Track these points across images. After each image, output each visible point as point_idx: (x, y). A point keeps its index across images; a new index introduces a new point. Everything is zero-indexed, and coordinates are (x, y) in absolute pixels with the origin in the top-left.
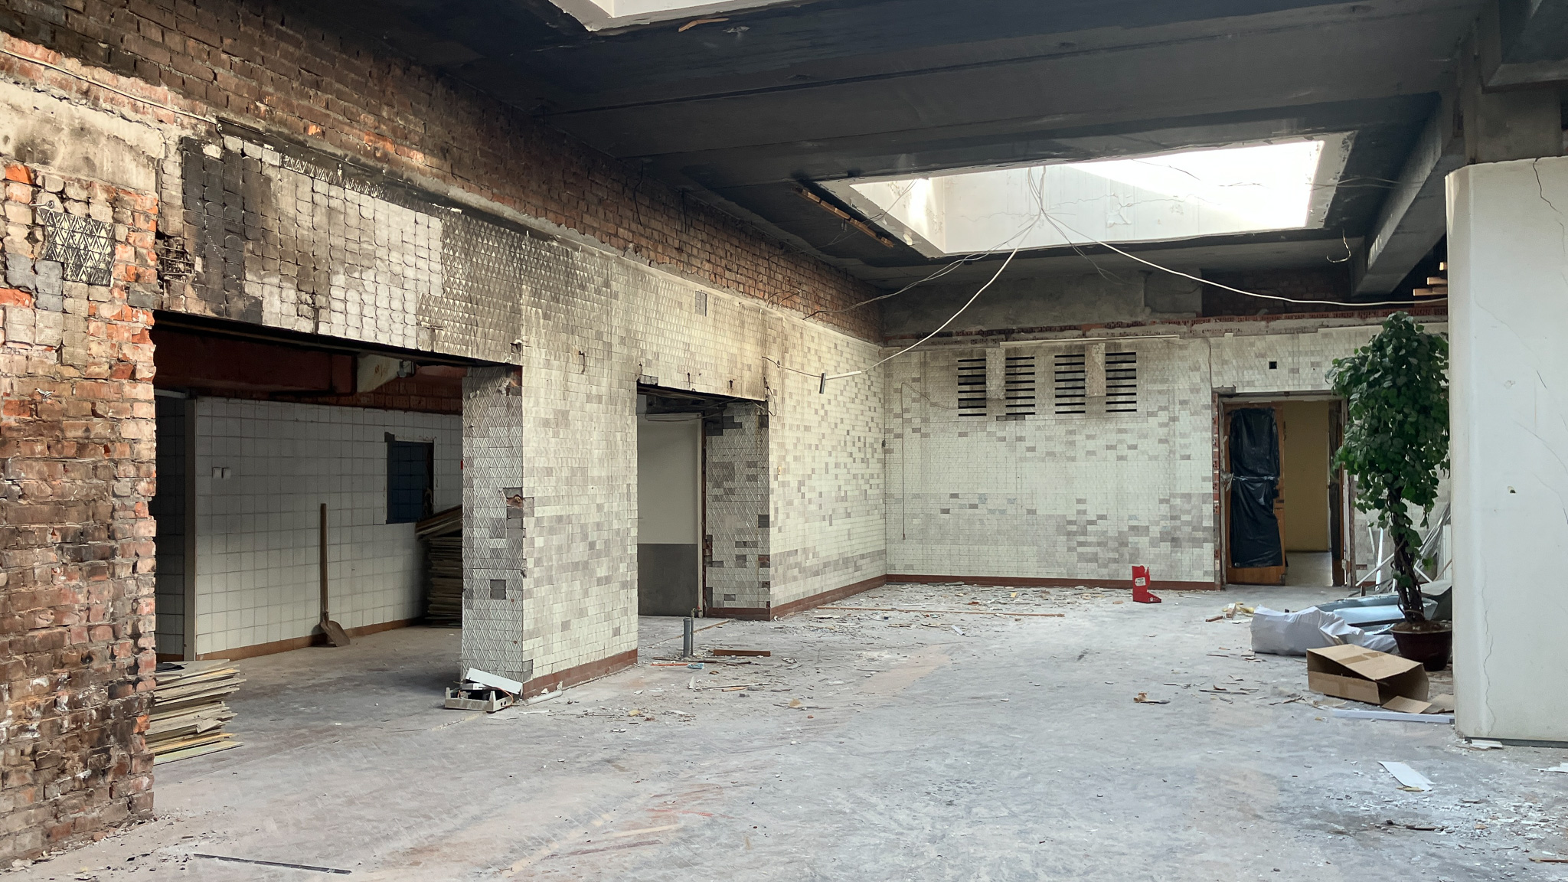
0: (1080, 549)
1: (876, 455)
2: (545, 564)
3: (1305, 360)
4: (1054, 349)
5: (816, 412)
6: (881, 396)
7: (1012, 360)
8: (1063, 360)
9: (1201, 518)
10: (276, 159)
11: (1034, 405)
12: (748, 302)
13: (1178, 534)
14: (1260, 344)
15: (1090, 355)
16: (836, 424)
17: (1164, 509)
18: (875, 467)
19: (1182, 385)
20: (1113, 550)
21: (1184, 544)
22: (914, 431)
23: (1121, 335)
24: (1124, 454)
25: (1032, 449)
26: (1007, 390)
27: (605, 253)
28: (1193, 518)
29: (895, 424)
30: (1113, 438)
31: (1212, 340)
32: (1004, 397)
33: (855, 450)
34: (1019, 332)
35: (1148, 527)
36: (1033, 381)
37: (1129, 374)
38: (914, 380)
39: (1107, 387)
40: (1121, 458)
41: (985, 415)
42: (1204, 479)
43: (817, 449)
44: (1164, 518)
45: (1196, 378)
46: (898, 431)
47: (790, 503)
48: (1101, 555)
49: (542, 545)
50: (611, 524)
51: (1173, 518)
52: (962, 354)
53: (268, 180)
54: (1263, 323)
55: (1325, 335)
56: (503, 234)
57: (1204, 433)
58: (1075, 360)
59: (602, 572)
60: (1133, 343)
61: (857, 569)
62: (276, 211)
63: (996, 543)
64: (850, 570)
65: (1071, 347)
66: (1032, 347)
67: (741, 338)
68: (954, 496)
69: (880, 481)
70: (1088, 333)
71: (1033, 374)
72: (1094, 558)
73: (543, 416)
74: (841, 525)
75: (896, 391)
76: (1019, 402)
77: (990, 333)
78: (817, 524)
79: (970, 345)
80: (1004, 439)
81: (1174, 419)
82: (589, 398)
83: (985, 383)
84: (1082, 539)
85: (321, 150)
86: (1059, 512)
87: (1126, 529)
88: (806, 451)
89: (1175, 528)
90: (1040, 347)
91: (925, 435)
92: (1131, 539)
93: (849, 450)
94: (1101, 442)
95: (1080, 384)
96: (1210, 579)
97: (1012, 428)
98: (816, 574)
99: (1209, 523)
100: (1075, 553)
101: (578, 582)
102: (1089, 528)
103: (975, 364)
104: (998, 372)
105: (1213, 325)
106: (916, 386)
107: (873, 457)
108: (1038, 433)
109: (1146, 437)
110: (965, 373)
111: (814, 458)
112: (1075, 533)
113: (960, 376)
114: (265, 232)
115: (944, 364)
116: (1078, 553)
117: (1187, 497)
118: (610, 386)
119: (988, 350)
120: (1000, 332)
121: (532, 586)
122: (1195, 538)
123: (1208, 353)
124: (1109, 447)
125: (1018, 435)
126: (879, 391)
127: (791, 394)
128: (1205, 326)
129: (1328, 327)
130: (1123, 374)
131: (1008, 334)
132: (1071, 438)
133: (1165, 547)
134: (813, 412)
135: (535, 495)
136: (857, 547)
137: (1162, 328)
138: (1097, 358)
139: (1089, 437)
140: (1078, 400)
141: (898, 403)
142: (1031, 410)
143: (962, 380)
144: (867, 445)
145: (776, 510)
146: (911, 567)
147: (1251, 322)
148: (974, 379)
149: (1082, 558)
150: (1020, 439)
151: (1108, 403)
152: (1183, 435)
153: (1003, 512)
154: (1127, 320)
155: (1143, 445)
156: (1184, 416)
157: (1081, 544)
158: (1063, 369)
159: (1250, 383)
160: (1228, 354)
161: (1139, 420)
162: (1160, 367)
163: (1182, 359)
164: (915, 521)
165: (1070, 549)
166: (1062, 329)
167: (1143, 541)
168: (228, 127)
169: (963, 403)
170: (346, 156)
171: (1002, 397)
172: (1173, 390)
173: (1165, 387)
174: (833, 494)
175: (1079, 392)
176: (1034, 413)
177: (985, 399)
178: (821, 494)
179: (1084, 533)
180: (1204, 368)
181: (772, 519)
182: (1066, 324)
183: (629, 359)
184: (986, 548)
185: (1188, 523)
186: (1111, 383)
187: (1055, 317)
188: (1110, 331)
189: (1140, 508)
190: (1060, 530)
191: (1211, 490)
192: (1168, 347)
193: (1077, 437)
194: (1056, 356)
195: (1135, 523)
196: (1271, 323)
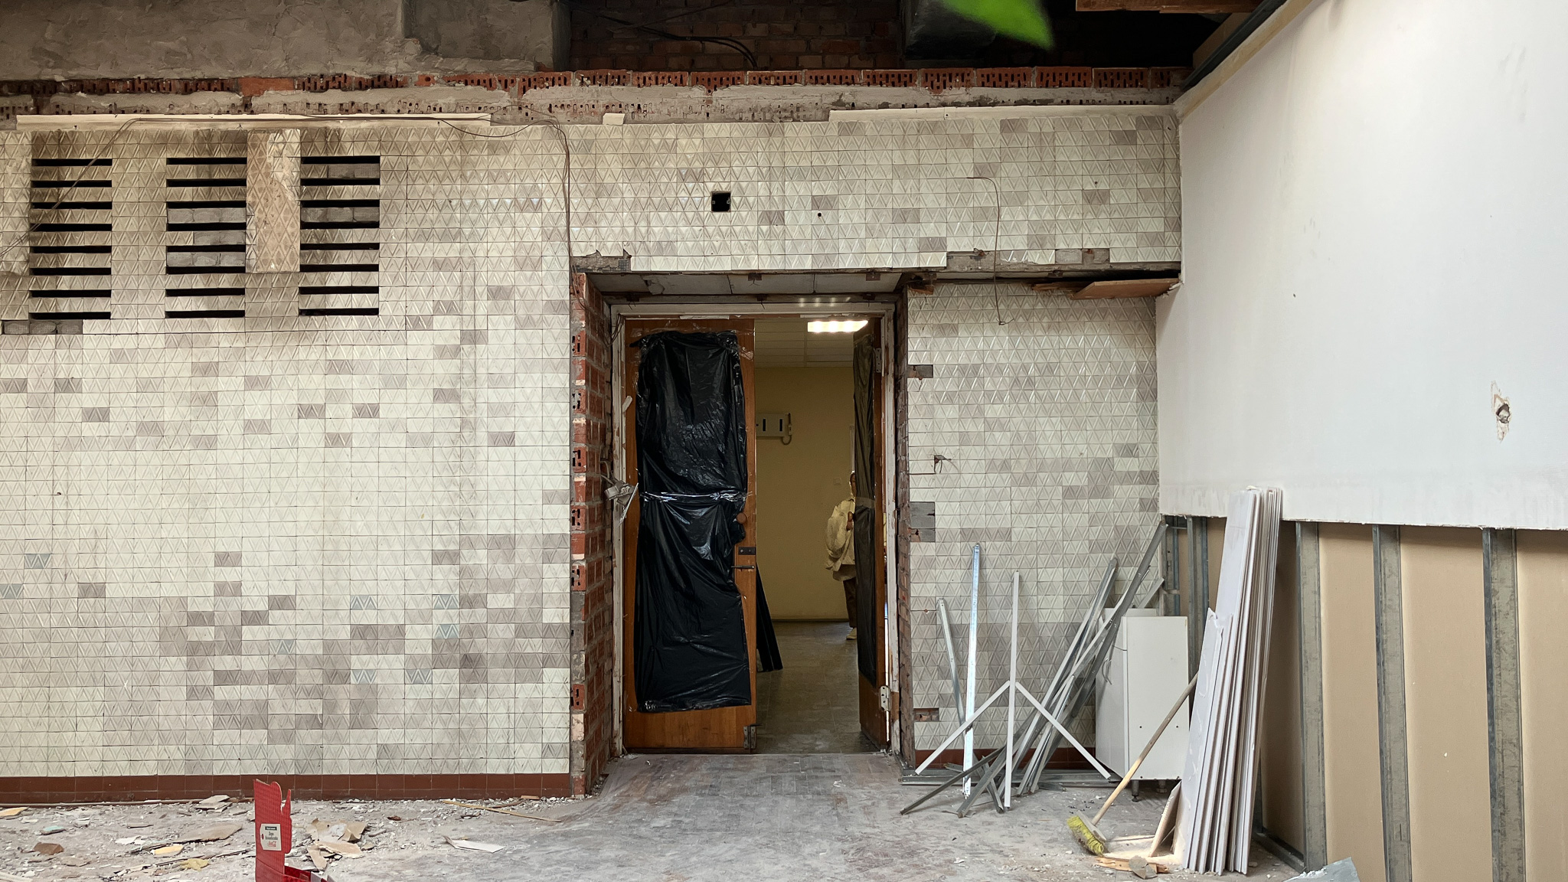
0: (221, 693)
3: (798, 190)
4: (164, 140)
7: (48, 165)
8: (190, 172)
9: (538, 600)
11: (107, 293)
13: (480, 646)
14: (690, 143)
15: (262, 161)
17: (445, 577)
19: (494, 248)
20: (308, 694)
21: (492, 671)
23: (342, 108)
24: (345, 430)
25: (100, 415)
26: (34, 249)
28: (517, 601)
30: (314, 385)
31: (573, 131)
32: (25, 268)
34: (71, 91)
35: (400, 630)
36: (108, 228)
37: (361, 214)
39: (303, 247)
40: (335, 440)
42: (548, 498)
44: (444, 601)
45: (531, 226)
48: (276, 707)
51: (468, 602)
54: (699, 92)
55: (847, 129)
57: (549, 376)
58: (221, 172)
60: (375, 132)
65: (210, 135)
66: (107, 133)
70: (256, 102)
71: (107, 206)
72: (258, 717)
76: (65, 283)
80: (21, 386)
81: (473, 337)
84: (227, 663)
86: (168, 590)
87: (345, 634)
89: (471, 630)
90: (128, 133)
92: (356, 662)
94: (284, 398)
95: (232, 238)
96: (557, 766)
97: (44, 354)
99: (558, 613)
100: (208, 704)
102: (248, 633)
105: (575, 91)
108: (118, 370)
109: (401, 383)
112: (209, 649)
116: (216, 703)
117: (504, 544)
120: (18, 87)
122: (521, 656)
123: (561, 165)
124: (307, 412)
125: (61, 376)
128: (556, 93)
129: (853, 107)
130: (345, 214)
131: (41, 94)
132: (207, 384)
133: (446, 681)
137: (446, 95)
138: (279, 169)
139: (253, 383)
140: (225, 281)
142: (98, 305)
147: (669, 88)
149: (230, 717)
150: (67, 386)
151: (304, 291)
152: (496, 381)
154: (357, 69)
155: (394, 405)
156: (501, 329)
157: (224, 678)
158: (187, 194)
159: (665, 248)
160: (611, 168)
161: (388, 338)
162: (441, 198)
163: (495, 177)
165: (193, 693)
166: (189, 87)
167: (388, 667)
171: (18, 267)
172: (474, 259)
173: (451, 250)
175: (229, 260)
176: (106, 316)
179: (234, 647)
180: (552, 204)
182: (198, 75)
185: (505, 616)
186: (313, 236)
187: (168, 52)
188: (315, 98)
189: (382, 575)
190: (169, 639)
191: (565, 528)
192: (462, 146)
193: (222, 383)
194: (171, 161)
195: (368, 617)
196: (718, 94)
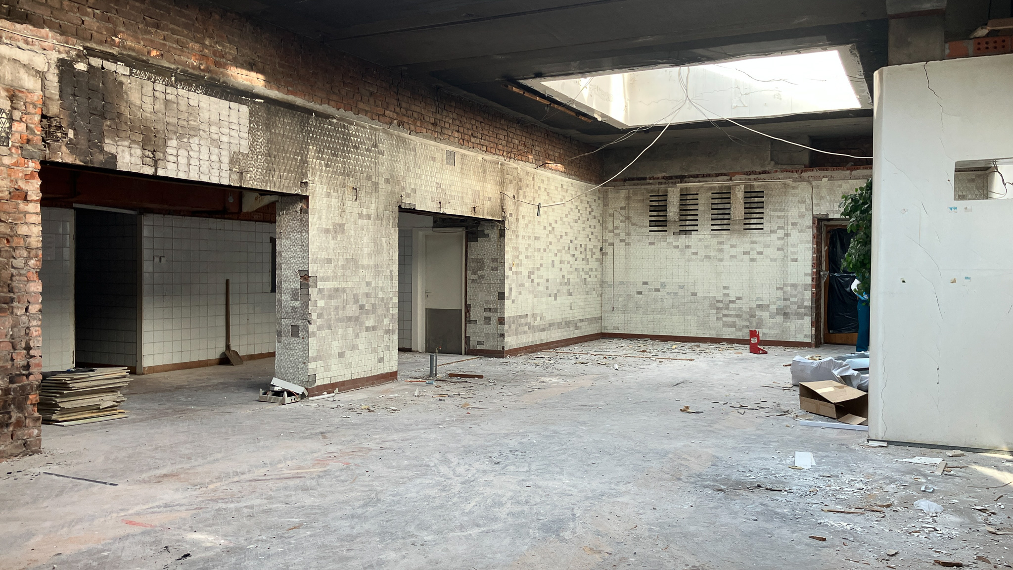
0: (724, 319)
1: (594, 256)
2: (326, 317)
4: (711, 188)
5: (545, 228)
6: (600, 218)
7: (684, 195)
8: (717, 196)
9: (803, 299)
10: (127, 71)
11: (697, 225)
12: (489, 157)
13: (788, 310)
14: (846, 185)
15: (735, 193)
16: (561, 237)
17: (780, 294)
18: (593, 264)
19: (793, 213)
20: (746, 320)
21: (791, 316)
22: (621, 241)
23: (755, 179)
24: (755, 258)
25: (696, 254)
26: (680, 215)
27: (373, 126)
28: (798, 300)
29: (609, 236)
30: (747, 247)
31: (814, 183)
32: (678, 220)
33: (577, 253)
34: (689, 177)
35: (768, 305)
36: (697, 210)
37: (759, 205)
38: (622, 208)
39: (745, 213)
40: (752, 260)
41: (666, 231)
42: (806, 275)
43: (545, 250)
44: (779, 299)
45: (803, 208)
46: (611, 241)
47: (522, 285)
48: (738, 323)
49: (323, 305)
50: (377, 295)
51: (785, 300)
52: (652, 191)
53: (121, 84)
54: (848, 172)
56: (294, 115)
57: (807, 244)
58: (724, 195)
59: (370, 323)
60: (762, 185)
61: (577, 328)
62: (127, 102)
63: (671, 313)
64: (571, 329)
65: (722, 186)
66: (697, 187)
67: (484, 180)
68: (645, 283)
69: (599, 273)
70: (733, 178)
71: (697, 204)
72: (733, 325)
73: (324, 226)
74: (564, 300)
75: (610, 215)
76: (688, 223)
77: (671, 178)
78: (544, 299)
79: (657, 186)
80: (677, 247)
81: (787, 235)
82: (361, 216)
83: (666, 211)
84: (726, 312)
85: (161, 66)
86: (711, 295)
87: (755, 306)
88: (536, 254)
89: (786, 306)
90: (702, 187)
91: (628, 244)
92: (757, 313)
93: (572, 252)
94: (739, 250)
95: (727, 211)
96: (808, 340)
97: (683, 240)
98: (543, 330)
99: (808, 303)
100: (721, 321)
101: (351, 329)
102: (731, 305)
103: (661, 198)
104: (675, 204)
105: (815, 173)
106: (623, 212)
107: (592, 257)
108: (700, 243)
109: (769, 246)
110: (654, 204)
111: (542, 258)
112: (721, 309)
113: (650, 206)
114: (119, 115)
115: (641, 198)
116: (723, 321)
117: (795, 286)
118: (377, 209)
119: (669, 189)
120: (677, 177)
121: (315, 330)
122: (798, 313)
123: (811, 192)
124: (745, 253)
125: (687, 244)
126: (599, 215)
127: (524, 217)
128: (810, 173)
130: (755, 205)
131: (682, 179)
132: (721, 247)
133: (779, 319)
134: (543, 228)
135: (318, 275)
136: (578, 314)
137: (781, 175)
138: (739, 194)
139: (732, 246)
140: (725, 222)
141: (611, 224)
142: (696, 228)
143: (652, 208)
144: (588, 250)
145: (511, 289)
146: (617, 328)
147: (841, 170)
148: (659, 207)
149: (726, 325)
150: (688, 247)
151: (745, 224)
152: (793, 246)
153: (676, 294)
154: (759, 169)
155: (767, 251)
156: (794, 233)
157: (725, 316)
158: (716, 201)
159: (838, 212)
160: (824, 192)
161: (765, 235)
162: (779, 201)
163: (793, 195)
164: (620, 299)
165: (717, 319)
166: (717, 175)
167: (765, 315)
168: (91, 52)
169: (653, 223)
170: (178, 68)
171: (677, 219)
172: (788, 215)
173: (782, 214)
174: (558, 280)
175: (726, 217)
176: (697, 230)
177: (666, 221)
178: (547, 280)
179: (727, 308)
180: (808, 201)
181: (506, 294)
182: (719, 172)
183: (392, 193)
184: (664, 317)
185: (795, 303)
186: (747, 211)
187: (712, 167)
188: (748, 177)
189: (764, 292)
190: (712, 306)
191: (810, 282)
192: (785, 188)
193: (724, 246)
194: (712, 193)
195: (761, 303)
196: (853, 172)
